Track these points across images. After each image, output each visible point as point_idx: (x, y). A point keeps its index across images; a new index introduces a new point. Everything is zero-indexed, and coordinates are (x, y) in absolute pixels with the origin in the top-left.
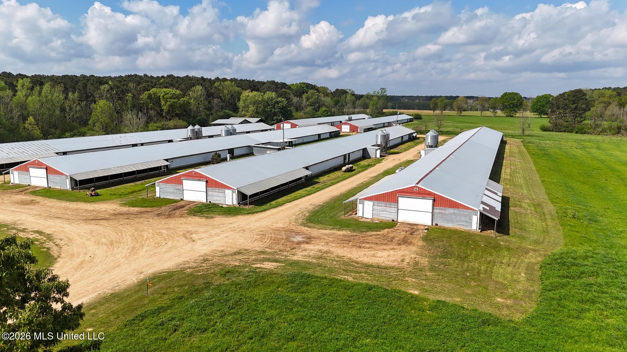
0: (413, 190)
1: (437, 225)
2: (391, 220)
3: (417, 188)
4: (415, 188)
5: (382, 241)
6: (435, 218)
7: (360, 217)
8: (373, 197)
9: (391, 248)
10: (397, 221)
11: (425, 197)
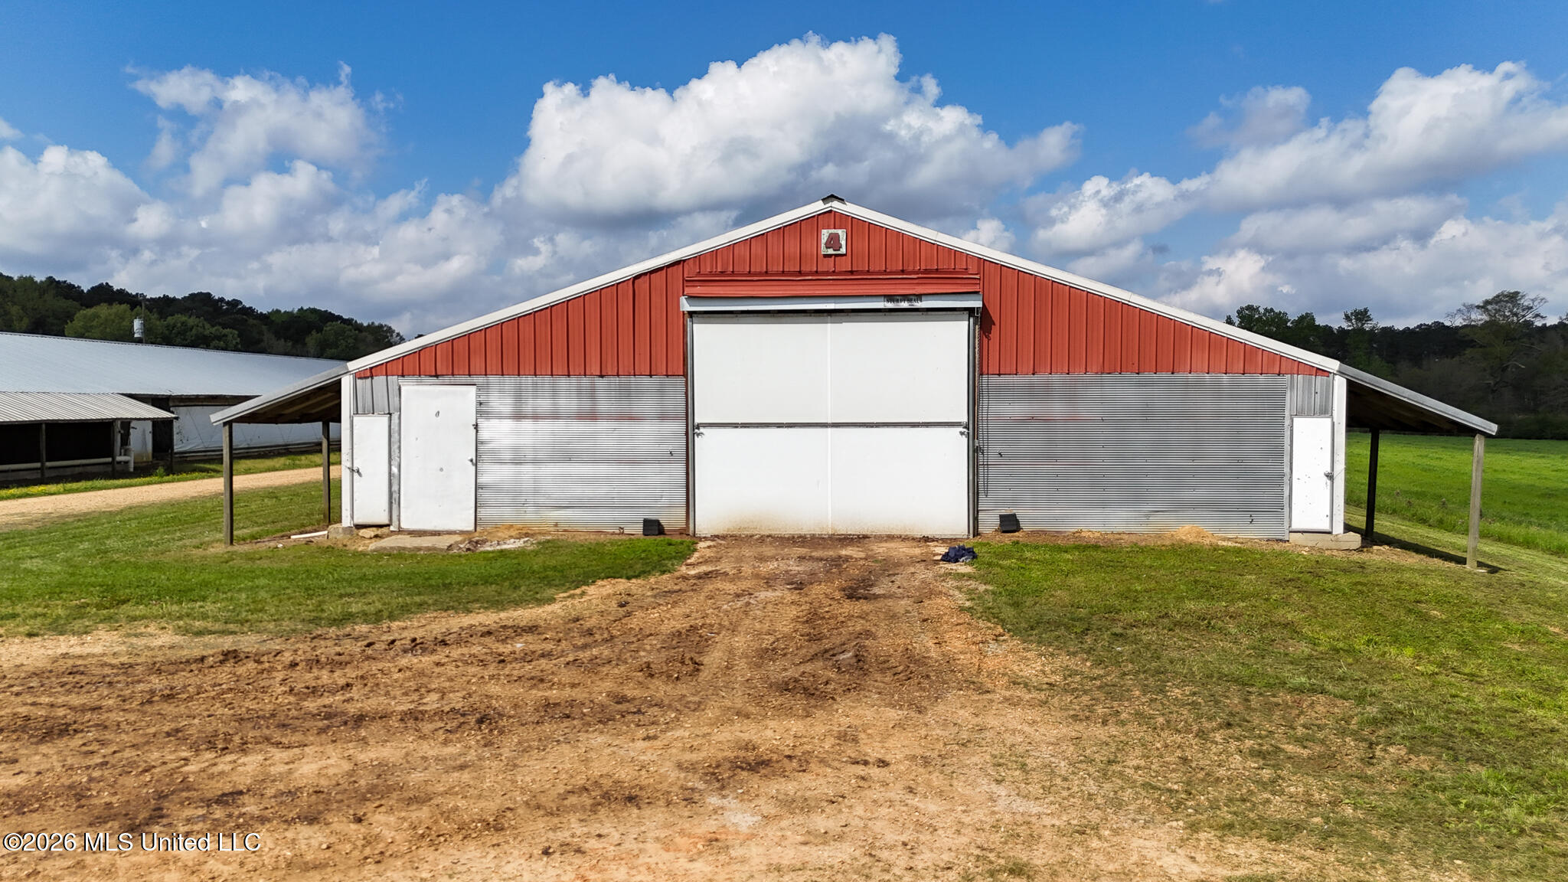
0: (808, 246)
1: (1010, 523)
2: (638, 529)
3: (842, 233)
4: (825, 234)
5: (566, 676)
6: (994, 473)
7: (363, 532)
8: (477, 342)
9: (705, 754)
10: (683, 532)
11: (906, 297)
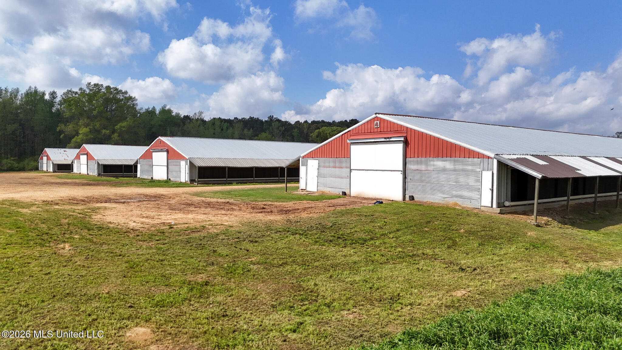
0: (372, 126)
1: (412, 198)
2: (341, 194)
3: (378, 122)
4: (375, 122)
6: (409, 185)
7: (301, 191)
10: (348, 194)
11: (388, 138)
